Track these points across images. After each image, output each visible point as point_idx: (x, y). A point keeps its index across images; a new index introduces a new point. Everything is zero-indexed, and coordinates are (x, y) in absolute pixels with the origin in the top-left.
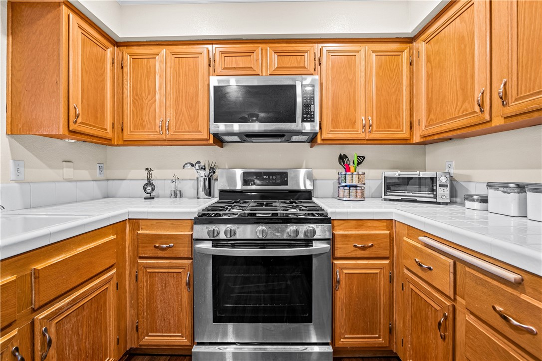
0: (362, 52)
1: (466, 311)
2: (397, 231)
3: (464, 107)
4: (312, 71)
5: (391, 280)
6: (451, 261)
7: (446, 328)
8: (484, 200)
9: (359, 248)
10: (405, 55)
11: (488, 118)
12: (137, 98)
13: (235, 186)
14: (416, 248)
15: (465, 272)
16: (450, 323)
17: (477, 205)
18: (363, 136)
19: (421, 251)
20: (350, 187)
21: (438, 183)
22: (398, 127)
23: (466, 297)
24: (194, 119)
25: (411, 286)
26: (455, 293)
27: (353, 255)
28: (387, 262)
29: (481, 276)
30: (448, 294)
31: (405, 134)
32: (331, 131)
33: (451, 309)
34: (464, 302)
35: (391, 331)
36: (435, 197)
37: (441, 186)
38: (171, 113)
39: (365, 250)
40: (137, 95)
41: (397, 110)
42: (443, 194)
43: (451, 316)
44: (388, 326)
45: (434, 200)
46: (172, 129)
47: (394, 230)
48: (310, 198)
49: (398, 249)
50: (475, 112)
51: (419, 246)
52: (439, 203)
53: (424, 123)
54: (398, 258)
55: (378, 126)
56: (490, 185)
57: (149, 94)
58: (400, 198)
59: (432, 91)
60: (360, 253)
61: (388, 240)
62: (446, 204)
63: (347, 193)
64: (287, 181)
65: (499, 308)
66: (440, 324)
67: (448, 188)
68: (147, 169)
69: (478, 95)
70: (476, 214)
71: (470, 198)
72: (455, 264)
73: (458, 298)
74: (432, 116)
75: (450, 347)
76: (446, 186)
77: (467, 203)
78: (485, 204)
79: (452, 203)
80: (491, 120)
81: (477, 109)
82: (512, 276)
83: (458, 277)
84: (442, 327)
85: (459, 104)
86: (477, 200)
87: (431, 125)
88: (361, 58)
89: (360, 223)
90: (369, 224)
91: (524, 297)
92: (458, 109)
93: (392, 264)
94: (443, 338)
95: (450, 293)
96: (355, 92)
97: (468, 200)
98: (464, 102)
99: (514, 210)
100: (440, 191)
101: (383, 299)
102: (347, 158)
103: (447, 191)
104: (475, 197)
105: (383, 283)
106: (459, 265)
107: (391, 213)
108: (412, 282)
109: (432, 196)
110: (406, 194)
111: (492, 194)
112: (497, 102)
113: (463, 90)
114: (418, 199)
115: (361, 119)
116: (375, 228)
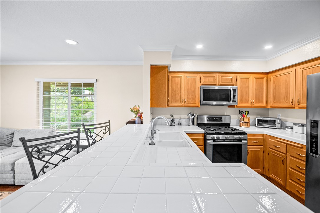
0: (251, 78)
1: (290, 156)
2: (266, 137)
3: (287, 101)
4: (234, 83)
5: (264, 152)
6: (286, 144)
7: (284, 161)
8: (292, 128)
9: (254, 142)
10: (265, 79)
11: (294, 107)
12: (174, 91)
13: (205, 121)
14: (274, 142)
15: (290, 147)
16: (285, 160)
17: (290, 130)
18: (251, 106)
19: (276, 143)
20: (245, 122)
21: (277, 122)
22: (262, 103)
23: (290, 153)
24: (194, 99)
25: (272, 153)
26: (287, 152)
27: (252, 145)
28: (263, 147)
29: (294, 147)
30: (284, 153)
31: (264, 105)
32: (240, 104)
33: (286, 156)
34: (289, 154)
35: (263, 168)
36: (275, 126)
37: (277, 123)
38: (186, 97)
39: (256, 143)
40: (174, 90)
41: (262, 97)
42: (278, 125)
43: (286, 158)
44: (263, 167)
45: (275, 128)
46: (186, 102)
47: (265, 137)
48: (229, 126)
49: (266, 143)
50: (290, 104)
51: (275, 141)
52: (277, 129)
53: (272, 103)
54: (266, 145)
55: (256, 102)
56: (294, 124)
57: (178, 90)
58: (263, 126)
59: (275, 94)
60: (254, 144)
61: (263, 140)
62: (279, 129)
63: (244, 125)
64: (222, 120)
65: (298, 153)
66: (282, 161)
67: (280, 124)
68: (171, 115)
69: (291, 100)
70: (289, 132)
71: (287, 127)
72: (287, 145)
73: (287, 153)
74: (275, 101)
75: (285, 166)
76: (279, 123)
77: (286, 129)
78: (292, 129)
79: (281, 128)
80: (295, 107)
81: (291, 103)
82: (301, 146)
83: (287, 148)
84: (283, 162)
85: (285, 100)
86: (290, 128)
87: (275, 104)
88: (251, 79)
89: (254, 135)
90: (257, 135)
91: (303, 150)
92: (285, 101)
93: (264, 147)
94: (283, 164)
95: (285, 152)
96: (248, 91)
97: (287, 128)
98: (287, 100)
99: (301, 132)
100: (277, 125)
101: (261, 158)
102: (243, 112)
103: (279, 125)
104: (289, 127)
105: (261, 153)
106: (288, 145)
107: (264, 132)
108: (272, 151)
109: (274, 126)
110: (265, 125)
111: (295, 127)
112: (297, 103)
113: (287, 97)
114: (270, 127)
115: (250, 99)
116: (259, 136)
